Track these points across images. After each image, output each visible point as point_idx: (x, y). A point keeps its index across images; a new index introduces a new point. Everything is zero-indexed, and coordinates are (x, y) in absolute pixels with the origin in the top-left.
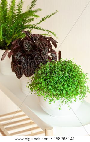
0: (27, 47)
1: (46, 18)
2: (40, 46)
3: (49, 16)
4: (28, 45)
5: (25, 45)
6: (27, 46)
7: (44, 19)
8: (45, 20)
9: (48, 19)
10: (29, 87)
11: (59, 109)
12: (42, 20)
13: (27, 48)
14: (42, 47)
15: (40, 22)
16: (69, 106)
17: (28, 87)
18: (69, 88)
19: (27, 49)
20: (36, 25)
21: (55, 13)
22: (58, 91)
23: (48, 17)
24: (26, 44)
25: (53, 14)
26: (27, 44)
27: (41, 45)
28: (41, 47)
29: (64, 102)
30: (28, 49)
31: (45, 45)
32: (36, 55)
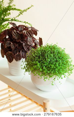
0: (15, 36)
1: (23, 12)
3: (26, 10)
4: (16, 35)
5: (14, 35)
6: (15, 35)
7: (21, 13)
8: (22, 13)
9: (25, 12)
11: (52, 85)
12: (20, 14)
13: (15, 37)
15: (18, 16)
18: (60, 67)
20: (15, 18)
21: (30, 7)
23: (25, 11)
24: (14, 34)
25: (28, 9)
26: (15, 34)
27: (28, 34)
29: (56, 79)
30: (16, 37)
31: (31, 33)
32: (24, 42)
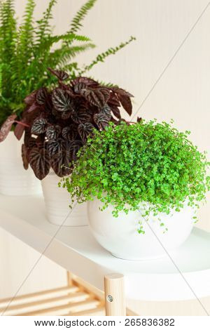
0: (60, 103)
1: (106, 55)
2: (92, 97)
3: (114, 51)
4: (63, 100)
5: (56, 100)
6: (60, 101)
7: (101, 58)
8: (103, 59)
9: (111, 56)
10: (64, 187)
11: (140, 232)
12: (98, 60)
13: (59, 107)
14: (96, 99)
15: (92, 65)
16: (162, 224)
17: (62, 185)
18: (163, 176)
19: (60, 109)
20: (82, 72)
21: (127, 43)
22: (135, 184)
23: (111, 52)
24: (58, 98)
25: (122, 46)
26: (61, 98)
27: (94, 96)
28: (94, 100)
29: (152, 213)
30: (62, 108)
31: (102, 96)
32: (82, 121)
